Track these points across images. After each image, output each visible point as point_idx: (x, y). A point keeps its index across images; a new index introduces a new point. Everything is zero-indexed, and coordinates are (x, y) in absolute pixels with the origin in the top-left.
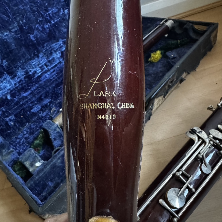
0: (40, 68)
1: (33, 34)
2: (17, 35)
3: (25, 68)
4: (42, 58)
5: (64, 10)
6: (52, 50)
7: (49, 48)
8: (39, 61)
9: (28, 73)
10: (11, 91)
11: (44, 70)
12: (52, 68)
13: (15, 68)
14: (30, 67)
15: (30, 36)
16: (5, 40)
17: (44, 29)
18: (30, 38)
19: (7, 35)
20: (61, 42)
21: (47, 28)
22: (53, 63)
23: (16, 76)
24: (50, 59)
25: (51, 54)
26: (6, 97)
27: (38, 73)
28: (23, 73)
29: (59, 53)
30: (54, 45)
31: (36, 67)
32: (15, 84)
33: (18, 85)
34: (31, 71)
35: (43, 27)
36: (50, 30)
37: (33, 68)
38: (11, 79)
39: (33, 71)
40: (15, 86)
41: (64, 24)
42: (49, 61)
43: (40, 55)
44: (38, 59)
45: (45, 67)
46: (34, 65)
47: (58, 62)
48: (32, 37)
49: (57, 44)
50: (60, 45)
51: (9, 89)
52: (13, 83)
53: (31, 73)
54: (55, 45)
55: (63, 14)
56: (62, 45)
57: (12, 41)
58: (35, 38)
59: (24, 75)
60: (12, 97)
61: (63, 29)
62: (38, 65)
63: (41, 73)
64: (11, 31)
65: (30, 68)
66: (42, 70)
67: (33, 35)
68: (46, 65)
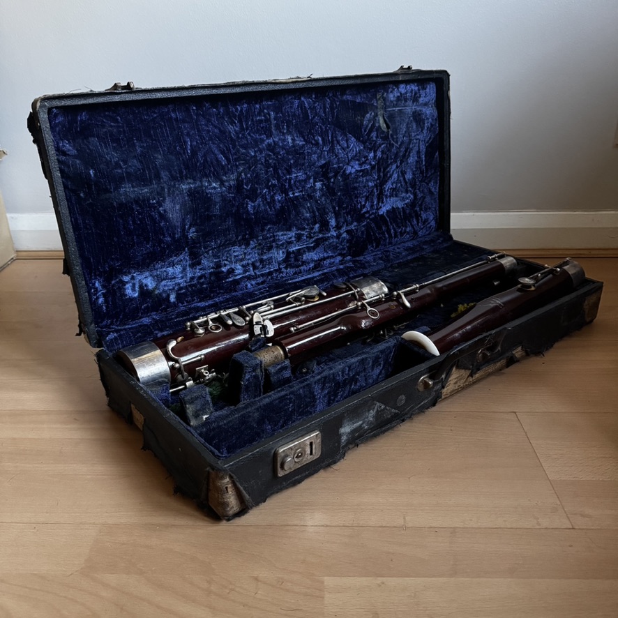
0: (243, 266)
1: (253, 202)
2: (229, 193)
3: (219, 257)
4: (252, 248)
5: (315, 182)
6: (274, 241)
7: (271, 237)
8: (245, 254)
9: (221, 267)
10: (181, 289)
11: (248, 273)
12: (262, 275)
13: (205, 248)
14: (227, 257)
15: (247, 204)
16: (209, 195)
17: (274, 200)
18: (247, 207)
19: (215, 188)
20: (294, 235)
21: (279, 201)
22: (267, 266)
23: (199, 263)
24: (265, 257)
25: (270, 248)
26: (168, 296)
27: (237, 275)
28: (212, 265)
29: (283, 252)
30: (280, 233)
31: (236, 262)
32: (192, 278)
33: (195, 281)
34: (225, 265)
35: (272, 197)
36: (282, 207)
37: (231, 262)
38: (190, 266)
39: (229, 267)
40: (190, 281)
41: (309, 205)
42: (262, 261)
43: (251, 242)
44: (245, 249)
45: (251, 269)
46: (235, 256)
47: (276, 268)
48: (250, 206)
49: (285, 235)
50: (290, 238)
51: (179, 284)
52: (189, 275)
53: (224, 269)
54: (282, 235)
55: (311, 186)
56: (293, 239)
57: (218, 200)
58: (254, 209)
59: (213, 268)
60: (177, 300)
61: (304, 211)
62: (242, 260)
63: (241, 276)
64: (223, 185)
65: (226, 260)
66: (245, 271)
67: (253, 204)
68: (253, 265)
